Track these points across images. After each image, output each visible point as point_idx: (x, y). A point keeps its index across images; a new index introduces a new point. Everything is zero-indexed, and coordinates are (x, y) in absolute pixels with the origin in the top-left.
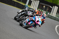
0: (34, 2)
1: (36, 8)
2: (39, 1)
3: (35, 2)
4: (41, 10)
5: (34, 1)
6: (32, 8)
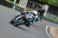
4: (30, 9)
6: (20, 6)
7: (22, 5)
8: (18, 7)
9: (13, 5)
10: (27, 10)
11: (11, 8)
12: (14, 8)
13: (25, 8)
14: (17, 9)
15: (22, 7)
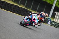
8: (53, 22)
9: (48, 20)
11: (46, 23)
12: (49, 23)
14: (52, 24)
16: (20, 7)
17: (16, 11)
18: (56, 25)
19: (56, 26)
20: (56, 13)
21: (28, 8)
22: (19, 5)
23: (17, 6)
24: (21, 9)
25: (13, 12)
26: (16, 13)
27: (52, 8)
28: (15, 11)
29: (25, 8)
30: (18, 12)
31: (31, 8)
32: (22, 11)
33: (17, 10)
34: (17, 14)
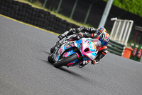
0: (120, 23)
1: (123, 40)
2: (132, 22)
3: (122, 23)
4: (137, 46)
5: (121, 20)
6: (114, 39)
7: (118, 37)
10: (130, 48)
13: (126, 44)
15: (119, 42)
16: (33, 8)
17: (25, 16)
18: (115, 48)
19: (114, 50)
20: (114, 21)
21: (51, 10)
22: (32, 2)
23: (28, 5)
24: (36, 11)
25: (17, 19)
26: (24, 21)
27: (106, 9)
28: (21, 15)
29: (46, 10)
30: (28, 18)
31: (58, 9)
32: (39, 17)
33: (27, 15)
34: (27, 22)
